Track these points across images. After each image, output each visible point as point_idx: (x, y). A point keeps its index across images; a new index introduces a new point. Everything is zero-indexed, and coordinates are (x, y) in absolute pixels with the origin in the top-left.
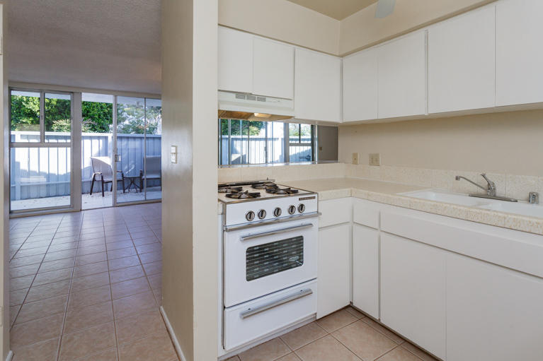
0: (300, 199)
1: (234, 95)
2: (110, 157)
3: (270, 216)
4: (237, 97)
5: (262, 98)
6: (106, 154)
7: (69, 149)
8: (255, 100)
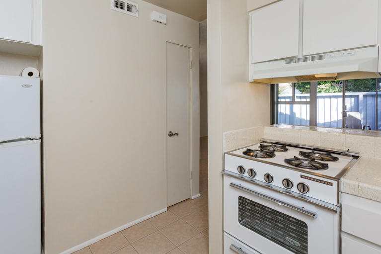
0: (301, 176)
1: (283, 61)
2: (361, 113)
3: (260, 178)
4: (286, 63)
5: (321, 56)
6: (357, 110)
7: (308, 106)
8: (309, 60)
